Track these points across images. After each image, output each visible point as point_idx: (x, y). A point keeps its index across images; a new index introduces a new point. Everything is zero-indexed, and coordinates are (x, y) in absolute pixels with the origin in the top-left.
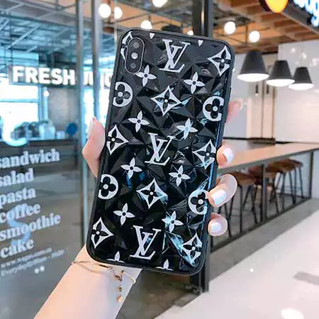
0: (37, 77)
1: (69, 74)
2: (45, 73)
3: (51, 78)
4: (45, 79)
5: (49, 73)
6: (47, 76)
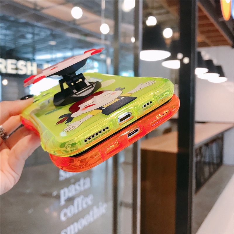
0: (6, 67)
1: (32, 65)
2: (12, 64)
3: (17, 69)
4: (12, 69)
5: (16, 64)
6: (14, 67)
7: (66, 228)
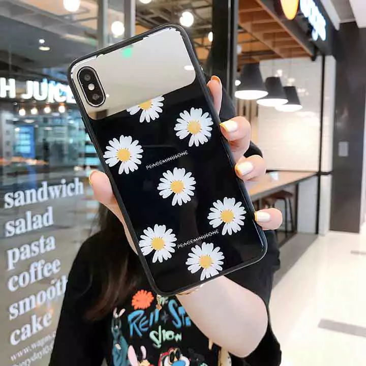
7: (17, 302)
